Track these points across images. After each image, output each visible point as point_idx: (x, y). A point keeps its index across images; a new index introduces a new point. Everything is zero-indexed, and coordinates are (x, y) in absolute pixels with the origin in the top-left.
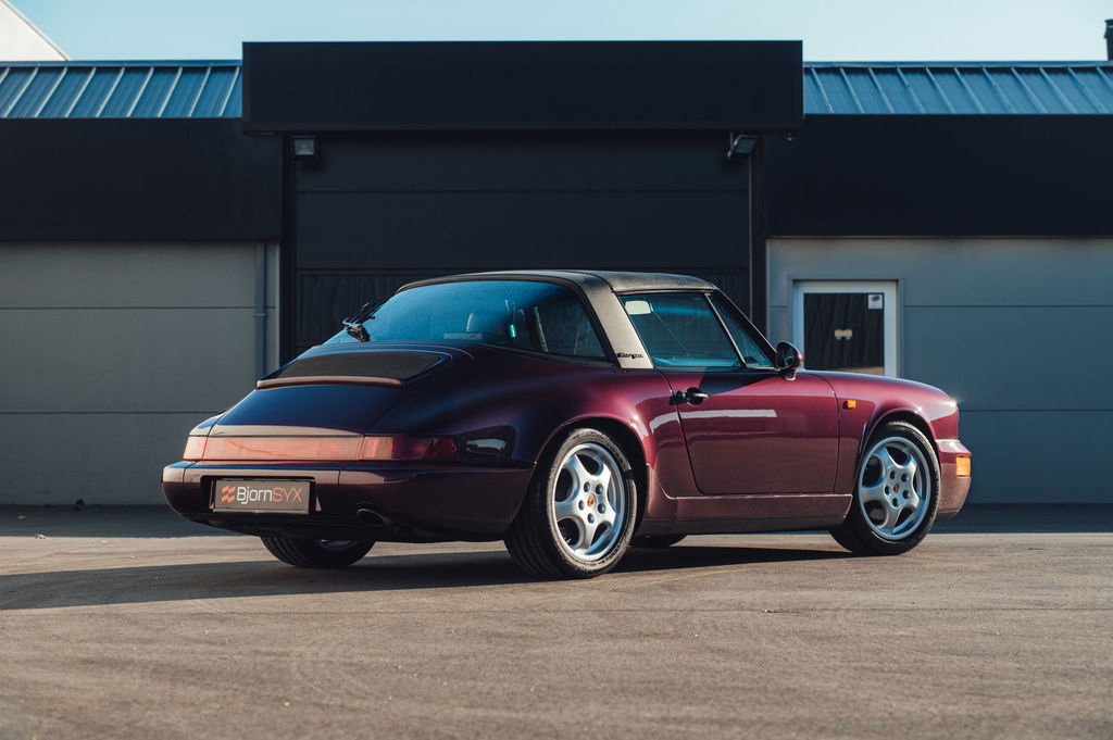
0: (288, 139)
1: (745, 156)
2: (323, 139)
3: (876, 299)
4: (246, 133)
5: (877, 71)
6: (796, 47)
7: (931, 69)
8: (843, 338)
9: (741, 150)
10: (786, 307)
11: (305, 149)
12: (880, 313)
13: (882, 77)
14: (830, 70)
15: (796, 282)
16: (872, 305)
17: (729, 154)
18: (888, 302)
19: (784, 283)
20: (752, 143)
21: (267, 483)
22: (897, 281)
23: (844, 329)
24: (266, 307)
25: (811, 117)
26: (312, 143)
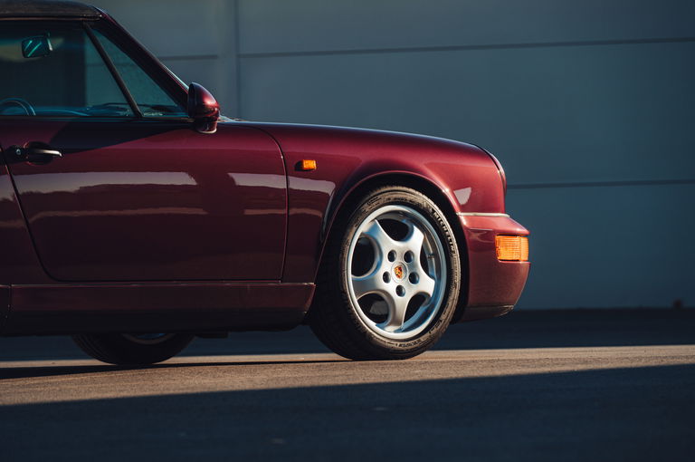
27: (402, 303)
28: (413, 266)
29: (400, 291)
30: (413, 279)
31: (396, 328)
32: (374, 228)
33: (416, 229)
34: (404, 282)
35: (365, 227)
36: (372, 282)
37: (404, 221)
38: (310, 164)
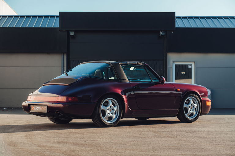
0: (68, 32)
1: (163, 36)
2: (75, 32)
3: (190, 66)
4: (60, 30)
5: (189, 18)
6: (174, 13)
7: (200, 18)
8: (183, 74)
9: (162, 35)
10: (171, 67)
11: (72, 34)
12: (191, 69)
13: (190, 19)
14: (179, 18)
15: (174, 62)
16: (189, 67)
17: (160, 35)
18: (193, 66)
19: (171, 62)
20: (165, 33)
21: (40, 106)
22: (194, 62)
23: (183, 72)
24: (63, 67)
25: (177, 28)
26: (73, 33)
38: (179, 90)
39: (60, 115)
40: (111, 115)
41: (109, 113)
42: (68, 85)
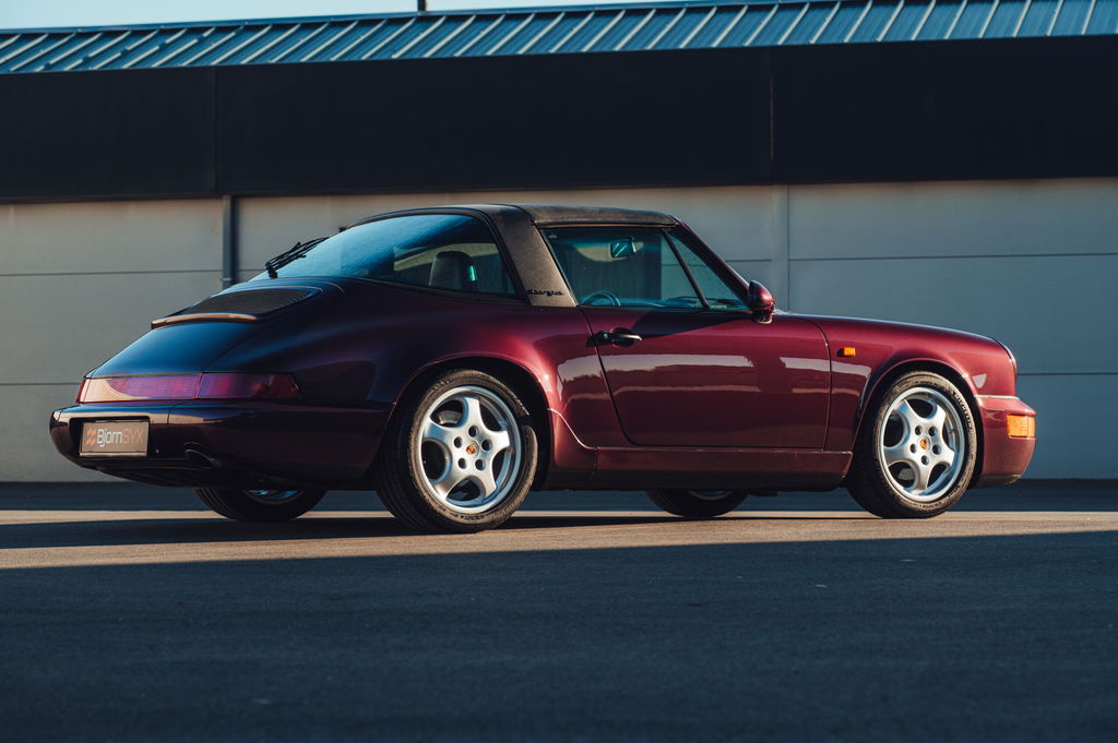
27: (926, 471)
28: (937, 439)
29: (924, 460)
30: (936, 450)
31: (921, 491)
32: (903, 406)
33: (939, 408)
34: (928, 453)
35: (895, 405)
36: (901, 452)
37: (929, 401)
38: (850, 351)
39: (209, 463)
40: (470, 470)
41: (462, 463)
42: (252, 318)
